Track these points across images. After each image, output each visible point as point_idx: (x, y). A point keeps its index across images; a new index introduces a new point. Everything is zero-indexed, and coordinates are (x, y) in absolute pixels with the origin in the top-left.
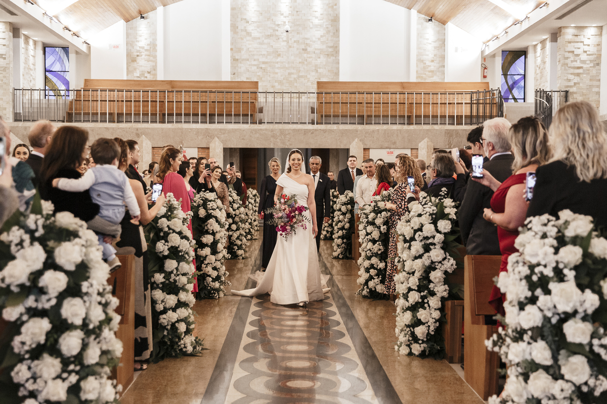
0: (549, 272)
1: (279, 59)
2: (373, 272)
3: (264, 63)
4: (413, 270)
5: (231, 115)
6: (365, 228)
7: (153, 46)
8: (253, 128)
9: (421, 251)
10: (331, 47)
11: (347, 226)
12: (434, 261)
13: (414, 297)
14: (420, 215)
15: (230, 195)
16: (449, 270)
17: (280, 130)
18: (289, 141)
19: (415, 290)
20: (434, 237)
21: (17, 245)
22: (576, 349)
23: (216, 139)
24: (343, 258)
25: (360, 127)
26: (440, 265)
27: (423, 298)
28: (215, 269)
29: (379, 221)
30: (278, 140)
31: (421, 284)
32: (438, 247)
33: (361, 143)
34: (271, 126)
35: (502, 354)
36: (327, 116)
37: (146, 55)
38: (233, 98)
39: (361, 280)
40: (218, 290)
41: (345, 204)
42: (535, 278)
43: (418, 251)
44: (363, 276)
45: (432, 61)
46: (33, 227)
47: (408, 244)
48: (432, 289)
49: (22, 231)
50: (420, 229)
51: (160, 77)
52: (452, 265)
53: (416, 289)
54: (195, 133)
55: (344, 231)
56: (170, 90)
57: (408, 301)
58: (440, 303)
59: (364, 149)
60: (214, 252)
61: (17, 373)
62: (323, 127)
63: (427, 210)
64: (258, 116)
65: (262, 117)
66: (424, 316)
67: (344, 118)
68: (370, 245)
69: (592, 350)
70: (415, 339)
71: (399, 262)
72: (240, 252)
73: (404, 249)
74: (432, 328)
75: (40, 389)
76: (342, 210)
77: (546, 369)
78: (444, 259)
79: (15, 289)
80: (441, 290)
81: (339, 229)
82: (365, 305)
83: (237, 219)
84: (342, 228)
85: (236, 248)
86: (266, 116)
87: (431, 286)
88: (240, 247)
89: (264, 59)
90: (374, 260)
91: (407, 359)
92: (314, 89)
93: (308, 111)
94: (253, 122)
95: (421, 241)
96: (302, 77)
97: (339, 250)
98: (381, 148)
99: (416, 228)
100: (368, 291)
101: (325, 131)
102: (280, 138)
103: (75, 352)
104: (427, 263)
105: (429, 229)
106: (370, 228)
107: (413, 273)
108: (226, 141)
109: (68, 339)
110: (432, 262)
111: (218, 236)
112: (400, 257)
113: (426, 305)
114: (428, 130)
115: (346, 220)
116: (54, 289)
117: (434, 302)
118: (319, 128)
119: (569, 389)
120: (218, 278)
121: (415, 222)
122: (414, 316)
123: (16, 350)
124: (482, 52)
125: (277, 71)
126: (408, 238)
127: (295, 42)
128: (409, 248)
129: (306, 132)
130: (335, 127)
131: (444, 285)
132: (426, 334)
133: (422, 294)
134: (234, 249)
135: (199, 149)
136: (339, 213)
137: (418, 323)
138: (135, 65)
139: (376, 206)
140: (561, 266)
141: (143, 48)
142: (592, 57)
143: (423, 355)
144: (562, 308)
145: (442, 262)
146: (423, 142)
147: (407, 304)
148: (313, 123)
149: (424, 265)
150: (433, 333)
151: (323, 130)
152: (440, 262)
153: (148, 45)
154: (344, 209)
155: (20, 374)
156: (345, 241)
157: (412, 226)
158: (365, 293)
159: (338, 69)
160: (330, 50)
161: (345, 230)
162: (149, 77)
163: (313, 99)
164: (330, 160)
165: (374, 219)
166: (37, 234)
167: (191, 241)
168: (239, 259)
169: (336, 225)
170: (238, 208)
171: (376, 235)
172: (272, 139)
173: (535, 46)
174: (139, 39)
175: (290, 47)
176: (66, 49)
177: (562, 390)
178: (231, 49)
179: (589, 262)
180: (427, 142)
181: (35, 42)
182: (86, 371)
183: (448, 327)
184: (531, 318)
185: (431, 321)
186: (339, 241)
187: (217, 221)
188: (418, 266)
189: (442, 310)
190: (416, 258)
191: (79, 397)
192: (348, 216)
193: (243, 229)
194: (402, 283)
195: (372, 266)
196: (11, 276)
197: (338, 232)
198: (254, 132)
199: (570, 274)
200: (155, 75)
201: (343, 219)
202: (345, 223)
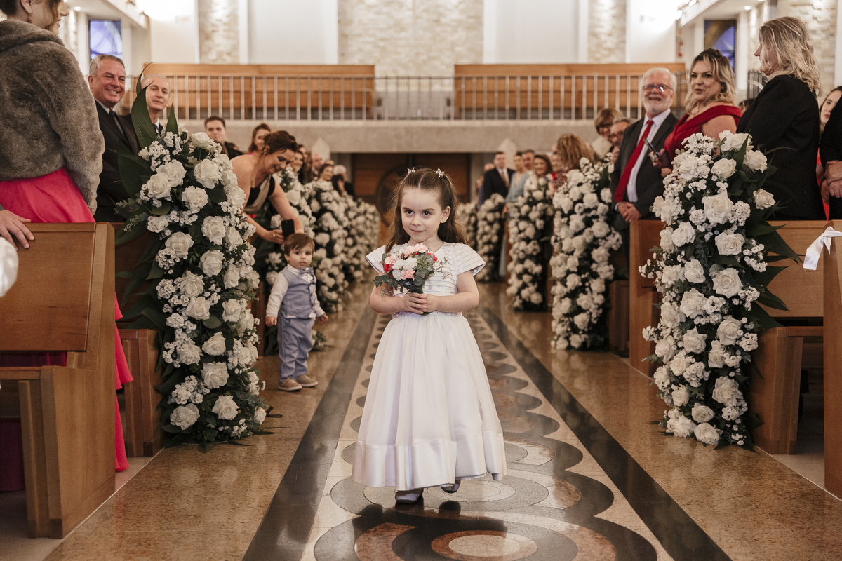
0: (701, 185)
1: (402, 35)
2: (526, 278)
3: (382, 39)
4: (573, 249)
5: (340, 109)
6: (517, 224)
7: (233, 17)
8: (369, 125)
9: (582, 225)
10: (472, 17)
11: (495, 239)
12: (597, 236)
13: (573, 281)
14: (580, 184)
16: (614, 247)
17: (406, 127)
18: (417, 142)
19: (574, 272)
20: (596, 208)
21: (157, 160)
22: (727, 262)
23: (320, 141)
25: (511, 123)
26: (604, 241)
27: (584, 281)
28: (331, 275)
29: (534, 215)
31: (582, 264)
32: (601, 219)
34: (393, 123)
35: (657, 283)
36: (469, 110)
37: (225, 31)
38: (343, 86)
39: (512, 290)
40: (335, 303)
41: (492, 211)
42: (689, 195)
43: (578, 226)
44: (514, 283)
45: (610, 35)
46: (171, 144)
47: (566, 219)
48: (594, 270)
49: (162, 146)
50: (581, 201)
51: (243, 60)
52: (618, 240)
53: (576, 270)
56: (258, 75)
57: (566, 286)
58: (604, 286)
60: (331, 254)
61: (163, 287)
62: (461, 123)
63: (589, 177)
65: (381, 111)
66: (584, 302)
67: (490, 111)
68: (523, 245)
69: (743, 262)
70: (574, 329)
71: (556, 241)
72: (358, 274)
73: (562, 225)
74: (594, 315)
75: (184, 305)
77: (699, 287)
78: (608, 234)
79: (157, 203)
80: (605, 270)
81: (485, 244)
82: (517, 319)
83: (353, 232)
84: (489, 242)
86: (386, 109)
87: (594, 266)
89: (382, 35)
90: (528, 264)
91: (565, 354)
92: (451, 72)
93: (443, 103)
94: (370, 117)
95: (582, 214)
96: (434, 58)
99: (575, 199)
100: (521, 301)
101: (464, 129)
102: (405, 138)
103: (216, 273)
104: (589, 239)
105: (590, 199)
106: (522, 225)
107: (572, 253)
108: (334, 144)
109: (208, 258)
110: (595, 239)
111: (335, 235)
112: (557, 236)
113: (587, 289)
115: (494, 231)
116: (196, 204)
117: (597, 285)
118: (458, 124)
119: (720, 302)
120: (334, 288)
121: (575, 193)
122: (574, 303)
123: (161, 265)
124: (678, 22)
125: (400, 50)
126: (566, 212)
127: (424, 10)
128: (568, 224)
129: (440, 130)
130: (477, 123)
131: (609, 265)
132: (587, 323)
133: (583, 276)
137: (578, 310)
138: (208, 43)
139: (531, 197)
140: (714, 178)
141: (220, 20)
142: (824, 26)
143: (584, 347)
144: (714, 221)
145: (607, 238)
147: (565, 290)
148: (448, 118)
149: (585, 242)
150: (595, 322)
152: (604, 238)
153: (228, 16)
154: (490, 217)
155: (165, 288)
156: (492, 258)
157: (571, 196)
158: (517, 303)
159: (481, 46)
160: (472, 21)
162: (229, 60)
163: (448, 87)
165: (528, 213)
166: (175, 153)
167: (310, 219)
169: (481, 238)
170: (355, 217)
171: (530, 232)
172: (394, 140)
173: (748, 13)
174: (215, 8)
175: (418, 17)
176: (117, 23)
177: (713, 305)
178: (339, 22)
179: (743, 173)
181: (77, 14)
182: (227, 294)
183: (613, 313)
184: (684, 234)
185: (593, 307)
187: (334, 216)
188: (578, 243)
189: (605, 294)
190: (576, 234)
191: (220, 318)
192: (496, 226)
194: (560, 266)
195: (526, 271)
196: (154, 189)
198: (370, 131)
199: (723, 186)
200: (237, 57)
201: (489, 231)
202: (492, 235)
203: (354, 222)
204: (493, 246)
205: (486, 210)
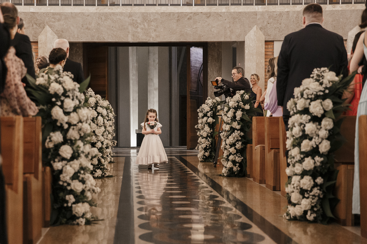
8: (101, 11)
11: (325, 147)
15: (57, 81)
24: (315, 221)
55: (317, 158)
72: (81, 208)
81: (306, 154)
83: (73, 134)
84: (314, 152)
85: (71, 198)
88: (80, 197)
97: (305, 204)
115: (323, 133)
134: (67, 202)
136: (306, 118)
154: (316, 108)
156: (319, 180)
161: (321, 155)
168: (78, 224)
169: (297, 143)
170: (75, 109)
186: (307, 182)
192: (328, 123)
193: (87, 156)
197: (301, 161)
201: (314, 132)
202: (320, 140)
203: (74, 119)
204: (322, 159)
205: (305, 96)
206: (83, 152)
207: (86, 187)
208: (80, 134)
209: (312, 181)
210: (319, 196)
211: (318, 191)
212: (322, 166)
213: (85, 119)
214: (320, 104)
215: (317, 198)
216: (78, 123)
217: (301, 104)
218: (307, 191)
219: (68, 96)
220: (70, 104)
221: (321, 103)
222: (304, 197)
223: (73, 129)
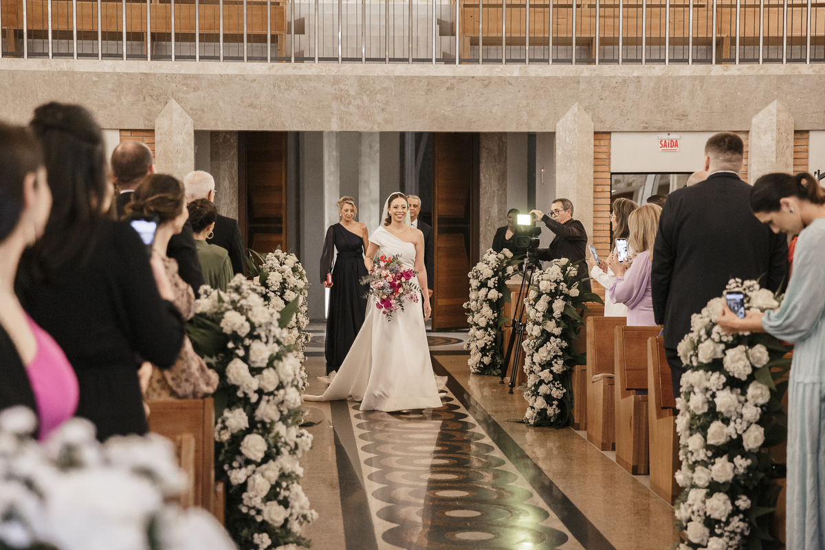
5: (215, 38)
8: (279, 73)
11: (754, 438)
15: (236, 307)
17: (360, 78)
18: (383, 110)
23: (173, 104)
25: (586, 70)
30: (352, 109)
33: (588, 117)
34: (333, 68)
36: (491, 42)
54: (110, 86)
59: (596, 133)
62: (480, 70)
64: (294, 42)
65: (304, 46)
67: (538, 47)
76: (728, 364)
81: (718, 451)
83: (267, 411)
94: (281, 58)
97: (716, 547)
98: (645, 131)
101: (486, 82)
102: (359, 102)
108: (203, 111)
114: (779, 77)
115: (751, 412)
118: (471, 73)
129: (432, 84)
130: (515, 70)
135: (124, 134)
136: (716, 379)
146: (764, 111)
148: (447, 59)
151: (482, 79)
154: (737, 362)
156: (743, 503)
161: (745, 455)
164: (482, 166)
169: (700, 427)
172: (334, 105)
180: (778, 111)
186: (719, 505)
192: (759, 393)
197: (707, 463)
198: (283, 86)
201: (733, 409)
202: (745, 425)
203: (269, 379)
204: (749, 462)
205: (715, 336)
206: (286, 444)
207: (291, 515)
208: (281, 412)
209: (729, 503)
210: (742, 534)
211: (742, 525)
212: (748, 474)
213: (290, 379)
214: (744, 354)
215: (738, 538)
216: (278, 388)
217: (707, 351)
218: (718, 521)
219: (258, 337)
220: (261, 352)
221: (746, 352)
222: (712, 534)
223: (268, 401)
